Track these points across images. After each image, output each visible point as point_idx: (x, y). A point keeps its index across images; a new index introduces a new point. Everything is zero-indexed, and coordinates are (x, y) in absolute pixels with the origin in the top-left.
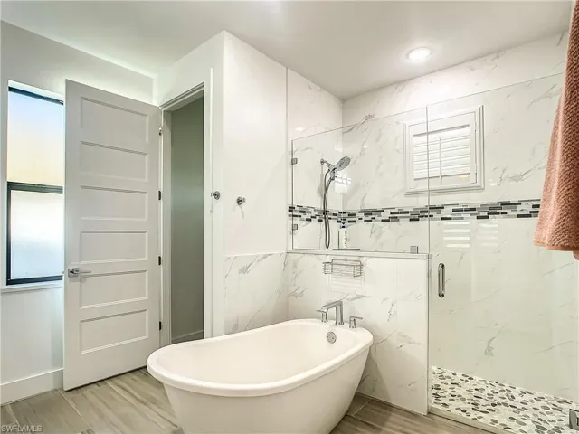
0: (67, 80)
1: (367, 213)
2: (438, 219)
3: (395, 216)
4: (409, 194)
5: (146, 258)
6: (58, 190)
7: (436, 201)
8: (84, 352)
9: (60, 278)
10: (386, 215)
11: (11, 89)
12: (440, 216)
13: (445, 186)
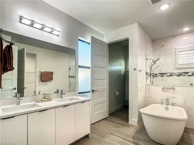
0: (92, 36)
1: (162, 74)
2: (187, 76)
3: (171, 75)
4: (176, 69)
5: (105, 87)
6: (89, 68)
7: (187, 71)
8: (95, 113)
9: (89, 92)
10: (168, 75)
11: (79, 40)
12: (188, 75)
13: (189, 67)
